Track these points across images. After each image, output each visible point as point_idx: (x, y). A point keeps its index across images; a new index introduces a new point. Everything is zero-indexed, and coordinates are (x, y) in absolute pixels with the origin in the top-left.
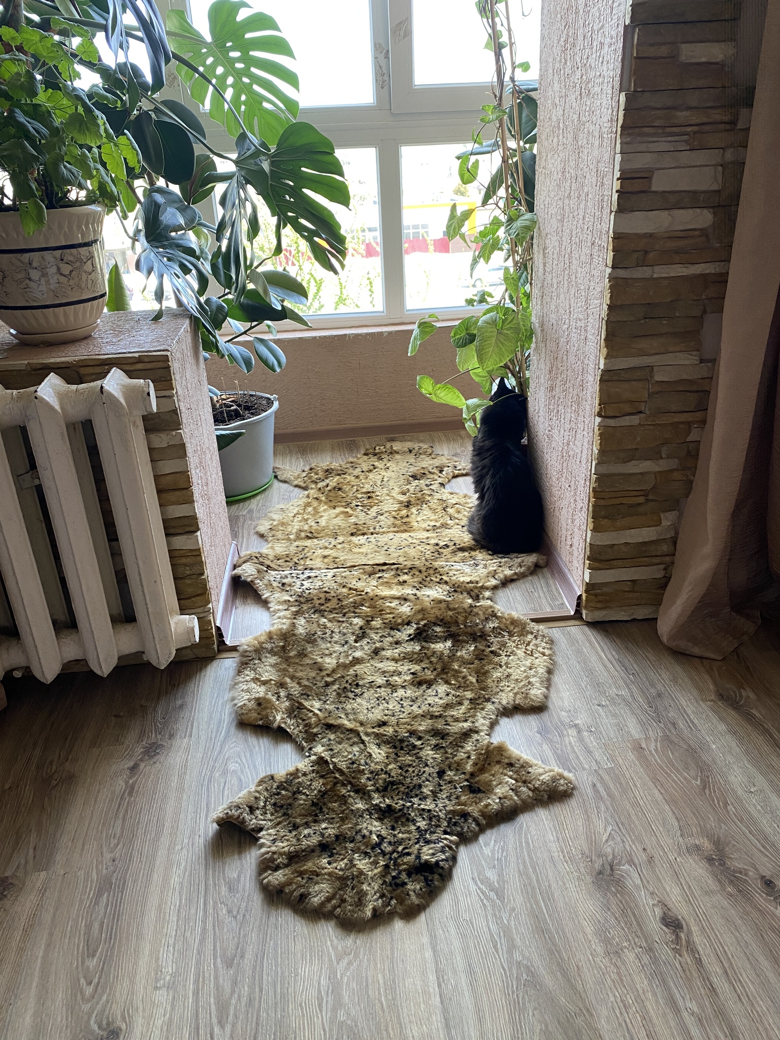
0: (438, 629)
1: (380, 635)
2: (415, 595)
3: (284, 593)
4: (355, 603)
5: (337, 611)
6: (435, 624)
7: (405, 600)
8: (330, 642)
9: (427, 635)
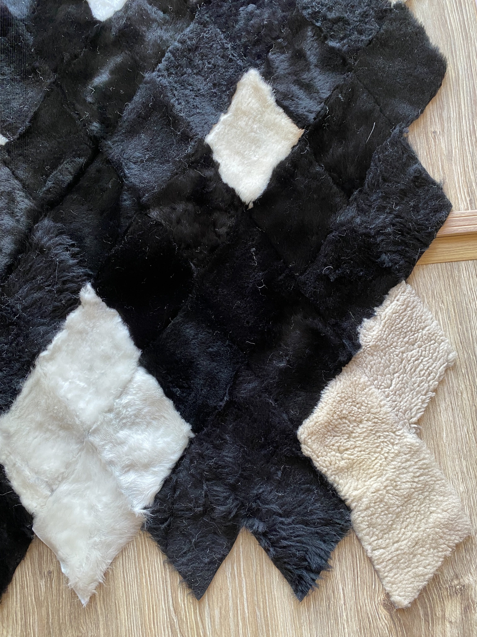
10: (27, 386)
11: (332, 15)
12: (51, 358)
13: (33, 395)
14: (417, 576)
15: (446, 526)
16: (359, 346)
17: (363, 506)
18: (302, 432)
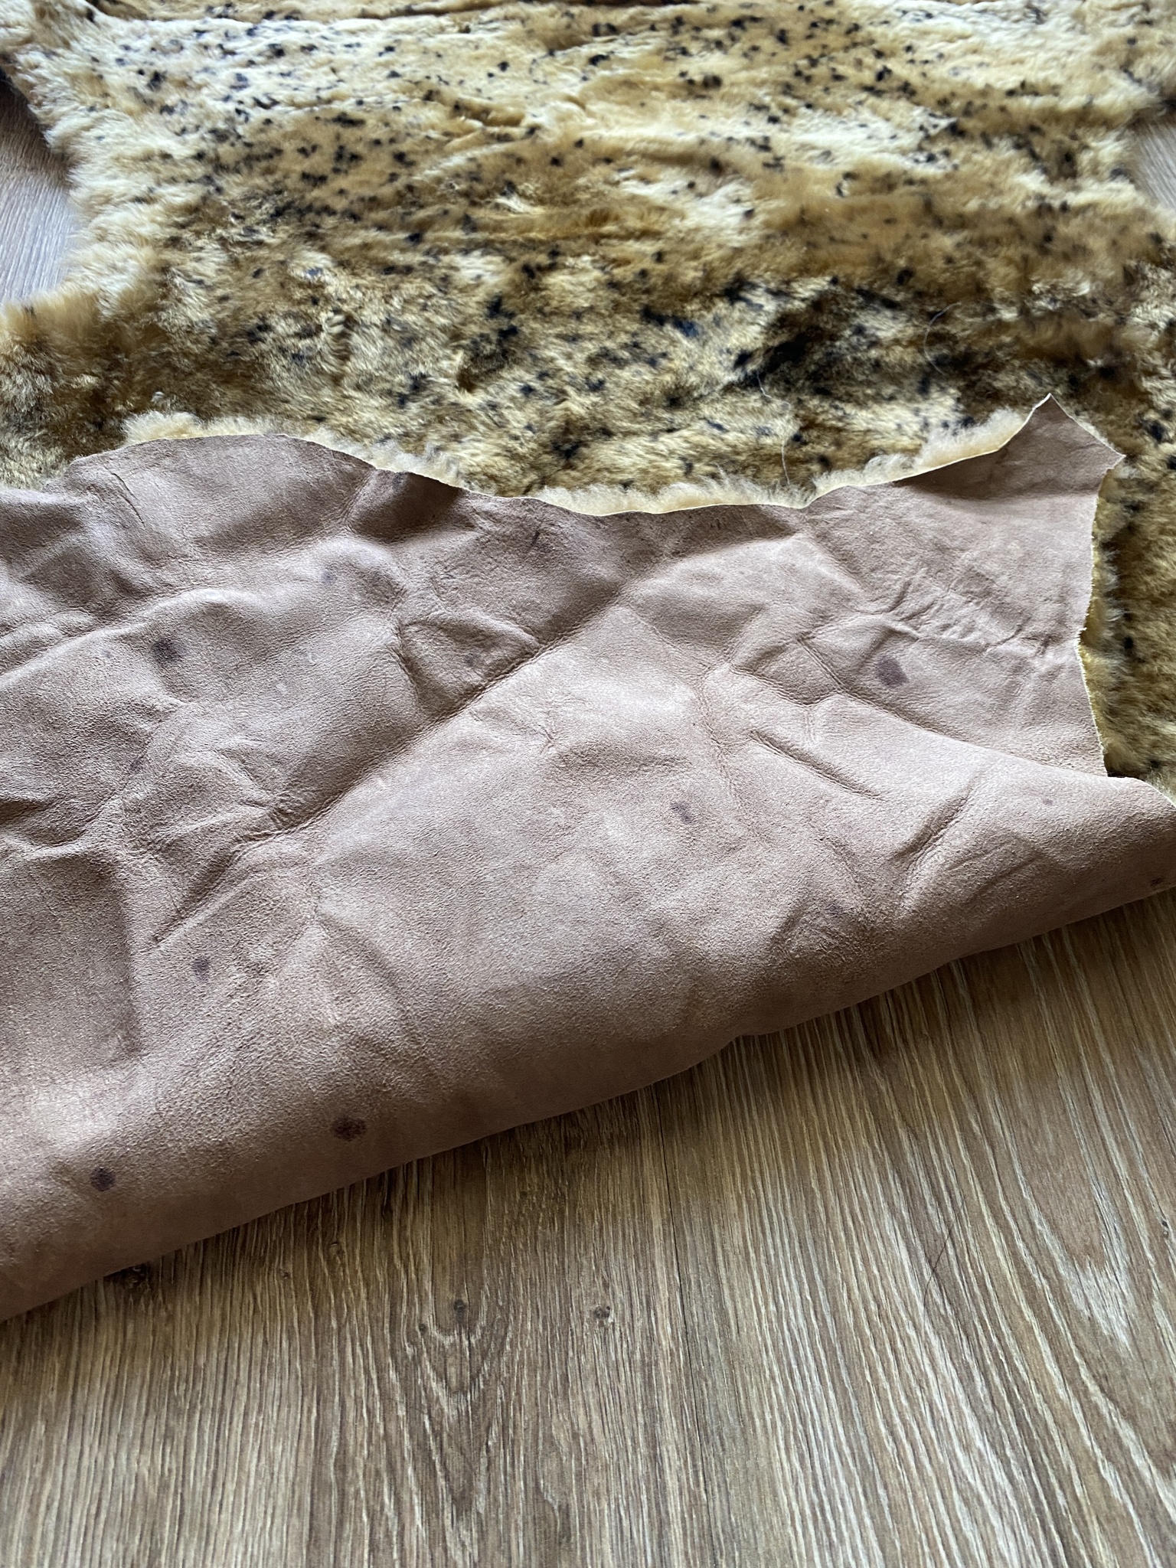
0: (886, 327)
1: (592, 347)
2: (765, 146)
3: (151, 117)
4: (474, 177)
5: (381, 215)
6: (870, 298)
7: (717, 168)
8: (336, 380)
9: (833, 360)
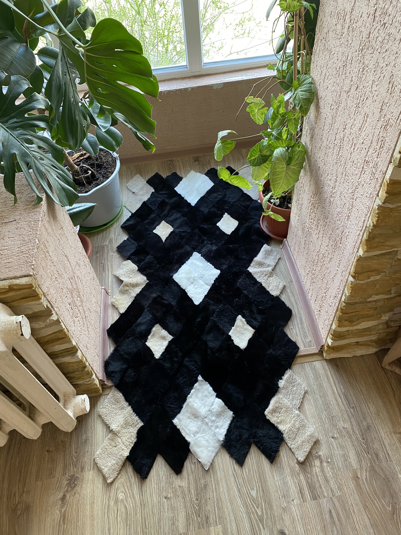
10: (184, 406)
11: (259, 300)
12: (191, 397)
13: (186, 408)
14: (304, 451)
15: (310, 436)
16: (279, 387)
17: (286, 432)
18: (266, 413)
